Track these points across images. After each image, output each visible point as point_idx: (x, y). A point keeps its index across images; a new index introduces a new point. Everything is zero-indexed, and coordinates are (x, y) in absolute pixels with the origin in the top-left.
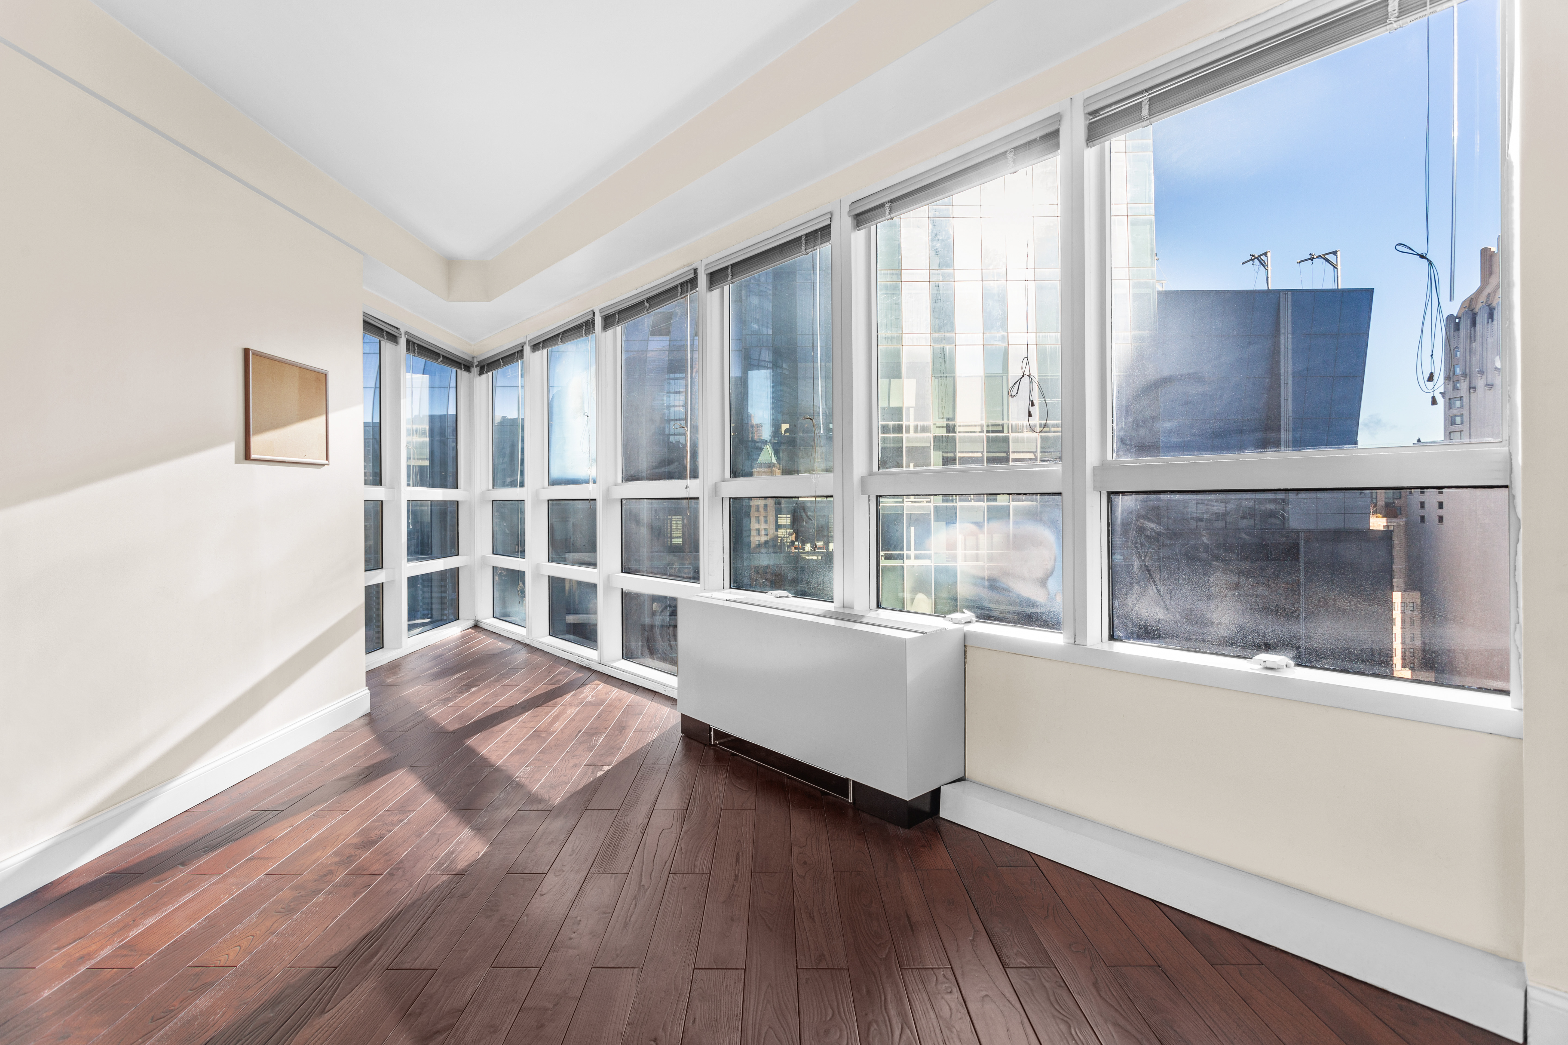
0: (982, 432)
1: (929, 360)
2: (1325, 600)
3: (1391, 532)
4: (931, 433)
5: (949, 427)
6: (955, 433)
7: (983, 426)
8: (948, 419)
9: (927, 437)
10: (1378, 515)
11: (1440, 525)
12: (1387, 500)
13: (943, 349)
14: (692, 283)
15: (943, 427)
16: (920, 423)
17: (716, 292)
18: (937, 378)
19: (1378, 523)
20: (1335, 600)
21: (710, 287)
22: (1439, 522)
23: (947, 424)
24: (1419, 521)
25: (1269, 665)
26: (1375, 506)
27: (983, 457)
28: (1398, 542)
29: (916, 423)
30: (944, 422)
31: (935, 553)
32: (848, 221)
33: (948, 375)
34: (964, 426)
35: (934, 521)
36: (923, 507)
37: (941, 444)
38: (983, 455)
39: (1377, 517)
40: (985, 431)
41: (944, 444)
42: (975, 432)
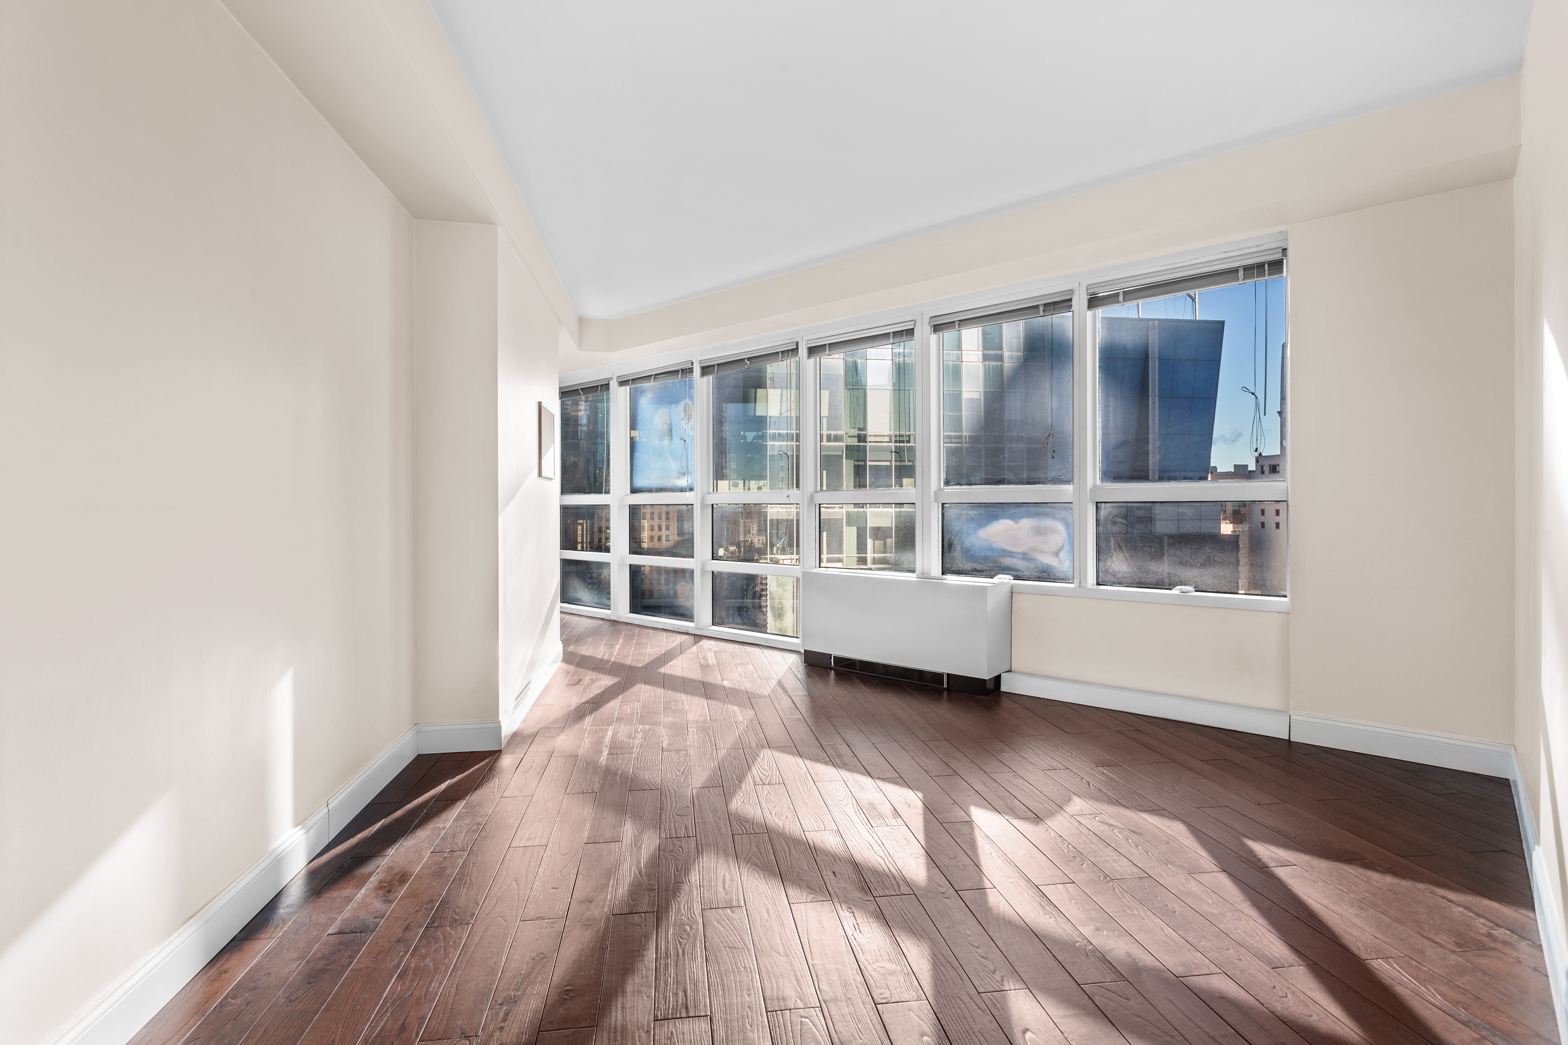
0: (890, 442)
1: (842, 372)
2: (1209, 557)
3: (1238, 536)
4: (843, 442)
5: (860, 436)
6: (866, 442)
7: (892, 436)
8: (859, 429)
9: (839, 445)
10: (1227, 521)
11: (1278, 531)
12: (1235, 508)
13: (855, 363)
14: (795, 351)
15: (854, 437)
16: (833, 433)
17: (812, 360)
18: (849, 389)
19: (1227, 528)
20: (1214, 557)
21: (809, 357)
22: (1276, 528)
23: (858, 434)
24: (1260, 527)
25: (1183, 591)
26: (1225, 511)
27: (891, 466)
28: (1243, 543)
29: (829, 432)
30: (855, 432)
31: (847, 556)
32: (928, 329)
33: (859, 387)
34: (874, 436)
35: (846, 526)
36: (836, 512)
37: (853, 453)
38: (891, 463)
39: (1226, 523)
40: (893, 441)
41: (855, 453)
42: (883, 442)
